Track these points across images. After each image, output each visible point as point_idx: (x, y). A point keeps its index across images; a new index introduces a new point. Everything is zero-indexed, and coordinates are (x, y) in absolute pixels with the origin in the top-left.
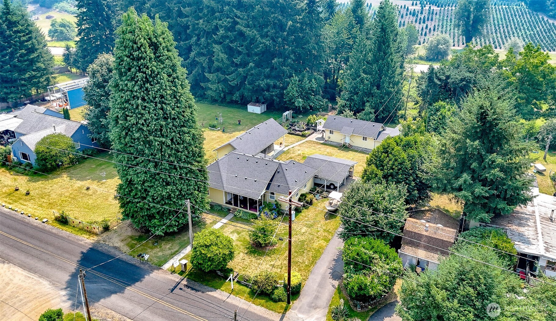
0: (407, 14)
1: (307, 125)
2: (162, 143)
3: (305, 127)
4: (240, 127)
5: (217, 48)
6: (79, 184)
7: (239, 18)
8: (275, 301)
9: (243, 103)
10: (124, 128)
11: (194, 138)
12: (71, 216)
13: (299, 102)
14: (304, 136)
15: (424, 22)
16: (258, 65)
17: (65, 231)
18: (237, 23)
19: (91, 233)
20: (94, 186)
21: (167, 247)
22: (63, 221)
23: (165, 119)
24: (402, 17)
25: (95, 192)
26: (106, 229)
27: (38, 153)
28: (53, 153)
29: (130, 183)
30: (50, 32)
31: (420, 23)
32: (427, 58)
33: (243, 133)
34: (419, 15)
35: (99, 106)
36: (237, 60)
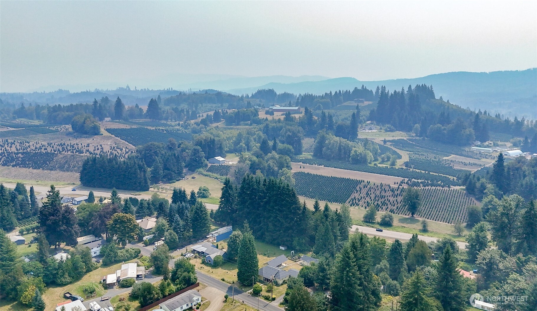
0: (388, 191)
1: (299, 257)
2: (249, 263)
3: (297, 258)
4: (275, 255)
5: (270, 224)
6: (225, 271)
7: (278, 214)
8: (269, 300)
9: (278, 245)
10: (241, 258)
11: (256, 262)
12: (225, 279)
13: (298, 248)
14: (296, 261)
15: (397, 197)
16: (284, 232)
17: (224, 282)
18: (277, 216)
19: (230, 283)
20: (229, 272)
21: (248, 288)
22: (223, 280)
23: (250, 257)
24: (385, 192)
25: (229, 274)
26: (233, 283)
27: (214, 260)
28: (218, 261)
29: (241, 271)
30: (198, 192)
31: (394, 197)
32: (381, 223)
33: (274, 258)
34: (396, 191)
35: (232, 247)
36: (277, 229)
